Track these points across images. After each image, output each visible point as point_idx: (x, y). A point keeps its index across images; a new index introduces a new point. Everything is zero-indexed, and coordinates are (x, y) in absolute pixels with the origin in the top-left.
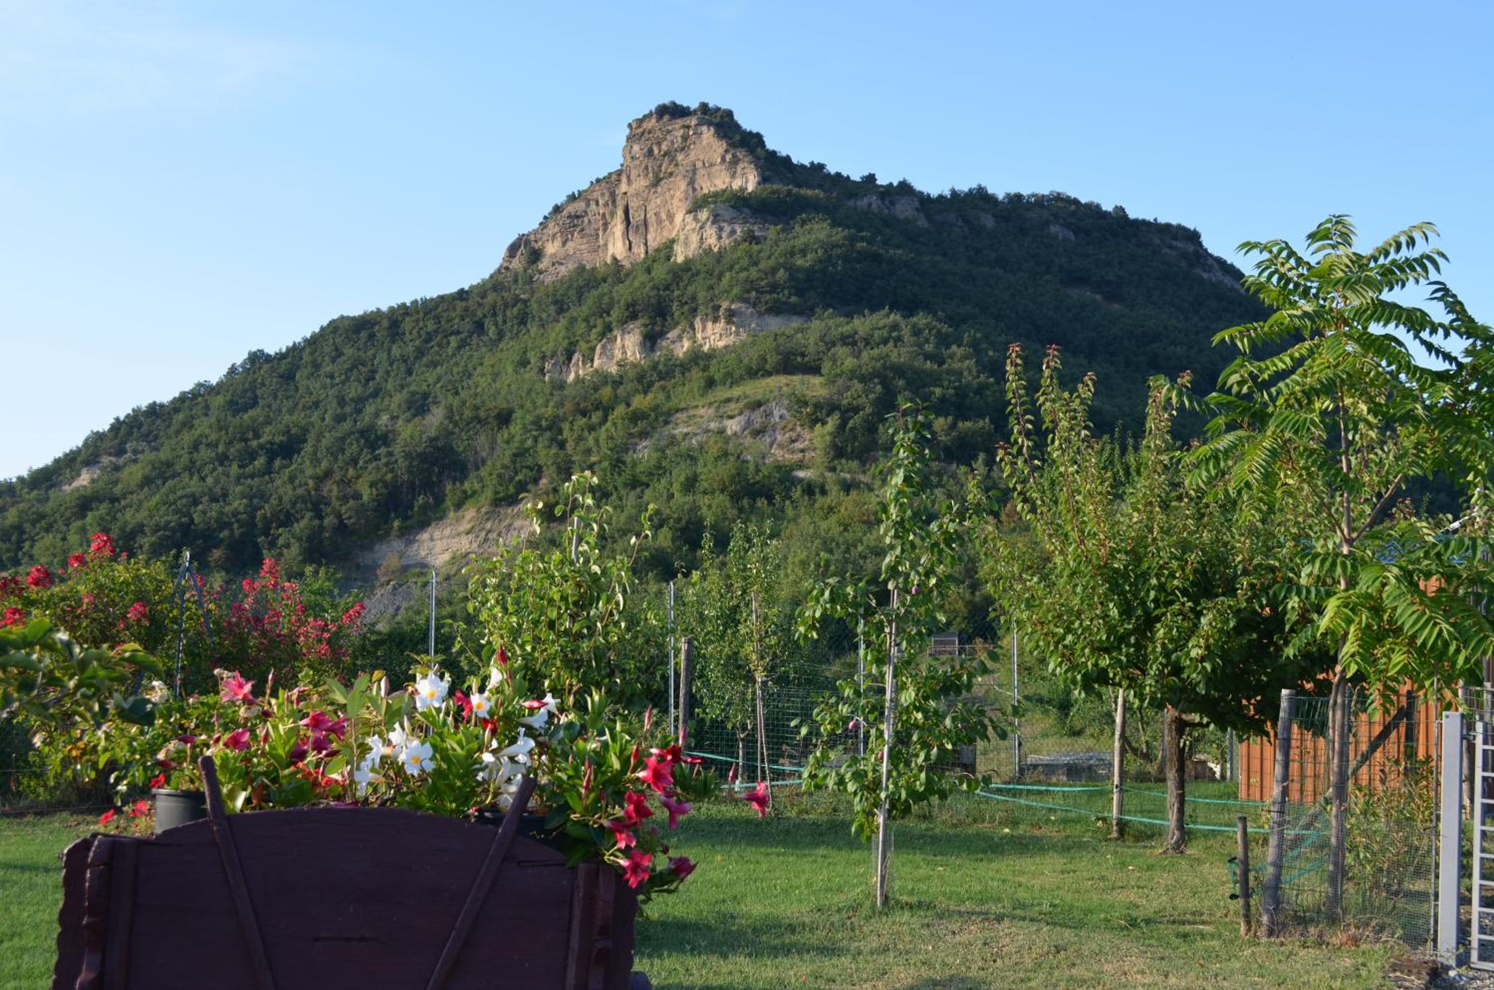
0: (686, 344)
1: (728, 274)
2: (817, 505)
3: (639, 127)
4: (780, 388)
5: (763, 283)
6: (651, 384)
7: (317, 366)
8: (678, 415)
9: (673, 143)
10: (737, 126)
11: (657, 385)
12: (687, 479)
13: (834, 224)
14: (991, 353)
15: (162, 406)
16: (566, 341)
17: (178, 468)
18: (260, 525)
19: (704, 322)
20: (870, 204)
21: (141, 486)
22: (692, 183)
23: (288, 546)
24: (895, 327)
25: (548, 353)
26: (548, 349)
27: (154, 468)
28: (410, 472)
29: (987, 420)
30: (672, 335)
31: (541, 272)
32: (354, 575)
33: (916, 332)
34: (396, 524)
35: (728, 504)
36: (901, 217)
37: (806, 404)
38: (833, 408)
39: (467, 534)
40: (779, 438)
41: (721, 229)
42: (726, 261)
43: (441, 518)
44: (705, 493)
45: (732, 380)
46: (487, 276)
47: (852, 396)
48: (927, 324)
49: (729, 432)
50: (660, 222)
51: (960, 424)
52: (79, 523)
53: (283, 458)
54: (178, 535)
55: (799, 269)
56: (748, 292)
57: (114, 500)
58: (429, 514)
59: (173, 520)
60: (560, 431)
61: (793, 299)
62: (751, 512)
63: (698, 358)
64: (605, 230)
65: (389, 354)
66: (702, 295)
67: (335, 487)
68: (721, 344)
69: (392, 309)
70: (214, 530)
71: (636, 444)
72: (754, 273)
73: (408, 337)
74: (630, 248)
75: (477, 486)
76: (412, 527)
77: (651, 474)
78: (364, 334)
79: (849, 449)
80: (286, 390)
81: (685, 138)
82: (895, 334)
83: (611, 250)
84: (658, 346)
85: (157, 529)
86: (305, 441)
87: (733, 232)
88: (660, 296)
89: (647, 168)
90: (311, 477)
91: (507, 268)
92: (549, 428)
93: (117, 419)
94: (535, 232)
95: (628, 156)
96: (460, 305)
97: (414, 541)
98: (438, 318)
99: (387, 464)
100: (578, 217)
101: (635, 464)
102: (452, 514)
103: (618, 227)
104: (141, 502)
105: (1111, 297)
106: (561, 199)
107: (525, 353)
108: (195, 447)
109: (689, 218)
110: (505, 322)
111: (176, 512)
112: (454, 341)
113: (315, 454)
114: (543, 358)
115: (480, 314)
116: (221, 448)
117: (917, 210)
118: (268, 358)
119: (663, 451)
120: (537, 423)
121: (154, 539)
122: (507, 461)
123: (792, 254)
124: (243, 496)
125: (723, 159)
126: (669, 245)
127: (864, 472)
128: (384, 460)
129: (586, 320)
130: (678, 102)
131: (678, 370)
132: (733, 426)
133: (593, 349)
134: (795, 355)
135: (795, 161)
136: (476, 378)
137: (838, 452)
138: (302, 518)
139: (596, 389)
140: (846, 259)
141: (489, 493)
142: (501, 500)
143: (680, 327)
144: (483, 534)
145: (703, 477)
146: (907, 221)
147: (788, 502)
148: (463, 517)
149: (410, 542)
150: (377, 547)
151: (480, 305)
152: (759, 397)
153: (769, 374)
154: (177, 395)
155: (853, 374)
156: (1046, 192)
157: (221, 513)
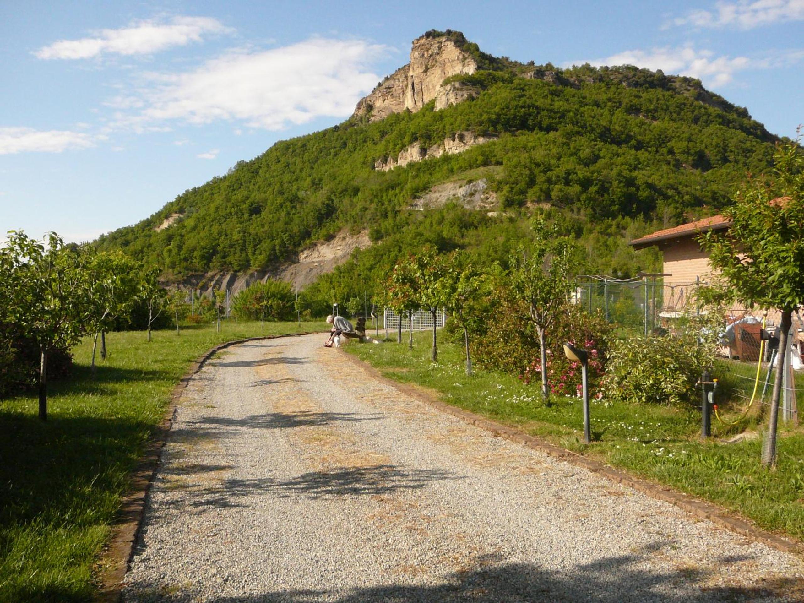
0: (441, 152)
1: (460, 117)
3: (417, 43)
4: (483, 172)
5: (476, 121)
6: (424, 172)
7: (269, 167)
8: (436, 188)
9: (434, 50)
10: (465, 40)
11: (427, 172)
16: (385, 152)
19: (448, 141)
20: (532, 77)
21: (194, 229)
22: (443, 70)
24: (539, 140)
25: (377, 158)
26: (376, 155)
27: (199, 221)
28: (314, 218)
30: (434, 147)
31: (373, 116)
33: (549, 143)
36: (546, 82)
37: (494, 181)
38: (506, 183)
40: (483, 197)
41: (457, 94)
42: (459, 110)
44: (447, 225)
45: (462, 169)
46: (348, 119)
47: (515, 176)
48: (555, 138)
49: (459, 196)
50: (428, 90)
51: (566, 188)
52: (168, 247)
56: (470, 125)
57: (182, 236)
59: (209, 244)
61: (491, 128)
63: (446, 159)
64: (403, 94)
65: (302, 159)
66: (447, 128)
68: (457, 152)
71: (417, 202)
72: (472, 116)
73: (311, 151)
74: (415, 103)
75: (344, 223)
78: (291, 149)
80: (255, 179)
81: (440, 48)
82: (538, 144)
83: (406, 104)
84: (427, 153)
86: (266, 205)
87: (463, 95)
88: (428, 129)
89: (422, 63)
91: (357, 115)
93: (179, 196)
94: (370, 96)
95: (413, 57)
96: (335, 134)
98: (325, 141)
100: (390, 88)
103: (409, 93)
104: (194, 237)
105: (652, 118)
106: (381, 80)
107: (365, 157)
108: (217, 209)
109: (442, 88)
110: (357, 142)
112: (332, 152)
113: (270, 211)
114: (374, 160)
115: (345, 138)
117: (555, 77)
118: (246, 164)
119: (429, 205)
120: (371, 193)
123: (490, 106)
125: (458, 58)
126: (433, 102)
129: (394, 141)
130: (436, 29)
131: (437, 164)
132: (461, 191)
133: (397, 156)
134: (491, 156)
135: (493, 56)
136: (343, 171)
137: (508, 203)
139: (399, 175)
140: (516, 107)
142: (355, 230)
143: (437, 144)
146: (549, 84)
147: (485, 228)
151: (344, 133)
152: (473, 177)
153: (479, 166)
155: (517, 165)
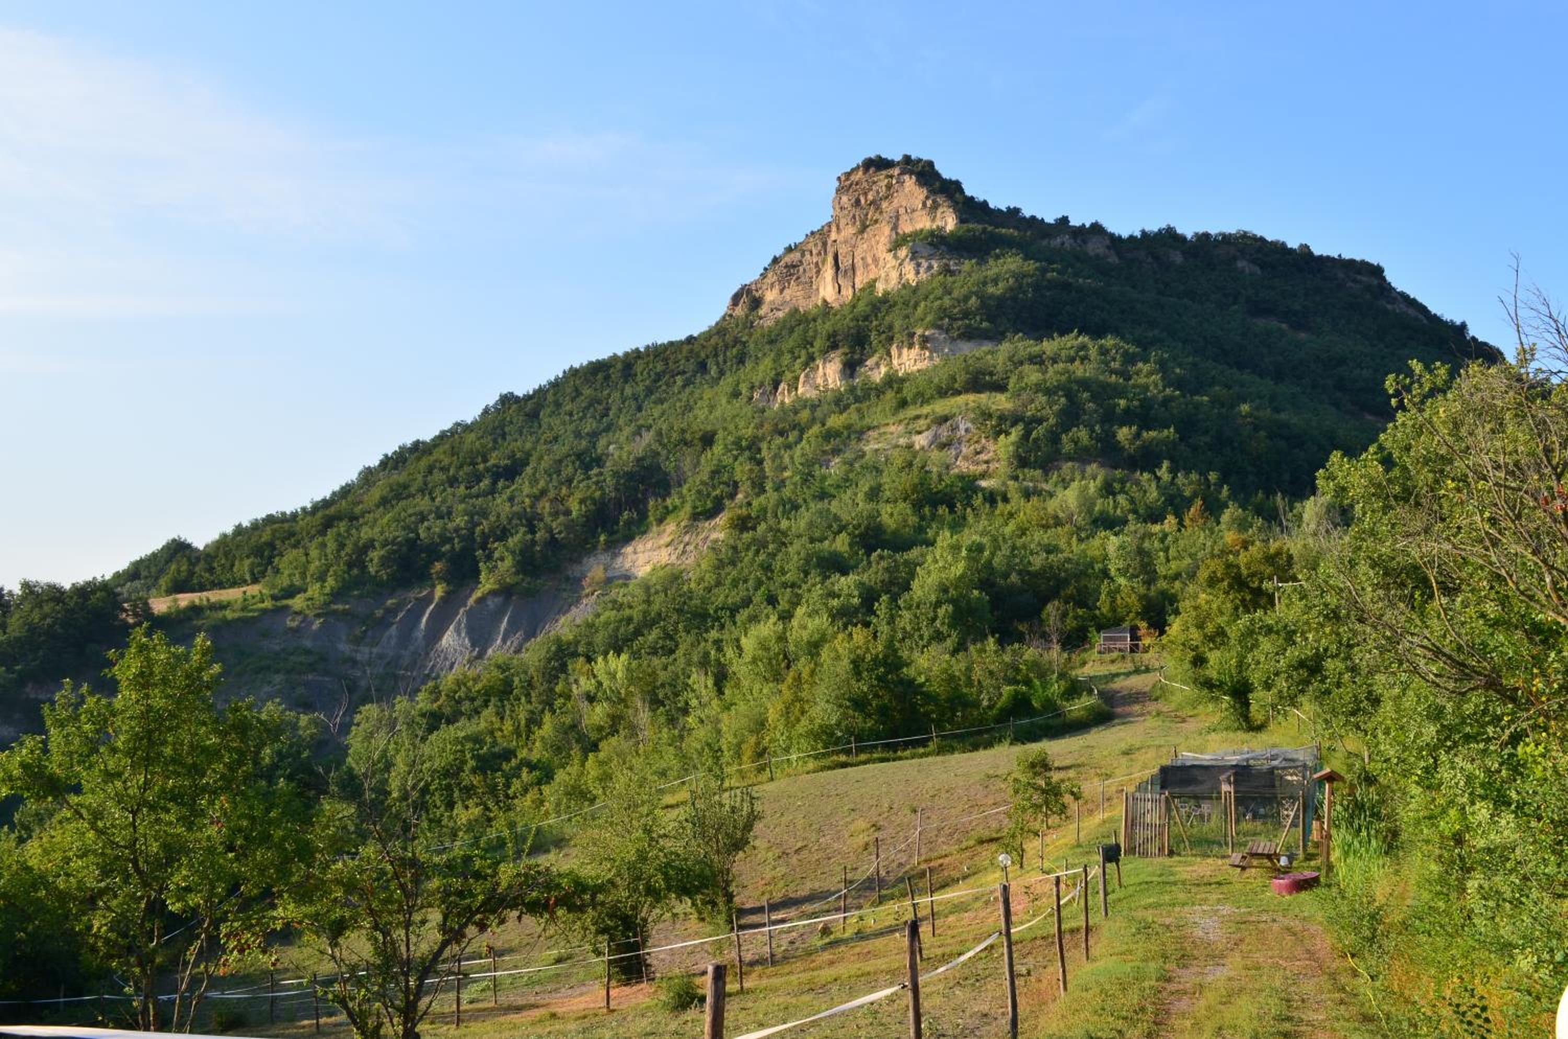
0: (883, 370)
1: (922, 304)
2: (997, 512)
3: (847, 179)
4: (967, 404)
5: (956, 311)
6: (847, 407)
7: (558, 405)
8: (870, 433)
9: (878, 192)
10: (937, 175)
11: (853, 406)
12: (871, 489)
13: (1027, 258)
14: (1178, 371)
15: (424, 443)
16: (774, 372)
17: (413, 490)
18: (478, 539)
19: (899, 348)
20: (1063, 244)
21: (378, 506)
22: (895, 228)
23: (502, 559)
24: (1083, 347)
25: (757, 384)
26: (756, 380)
27: (392, 490)
28: (617, 490)
29: (1172, 430)
30: (869, 363)
31: (761, 318)
32: (564, 586)
33: (1104, 351)
34: (602, 538)
35: (909, 511)
36: (1092, 254)
37: (990, 416)
38: (1016, 419)
39: (667, 546)
40: (964, 450)
41: (919, 265)
42: (921, 292)
43: (644, 533)
44: (887, 501)
45: (922, 398)
46: (713, 324)
47: (1036, 409)
48: (1115, 346)
49: (917, 447)
50: (866, 266)
51: (1145, 434)
52: (320, 539)
53: (507, 480)
54: (404, 549)
55: (991, 297)
56: (941, 319)
57: (353, 518)
58: (634, 528)
59: (400, 535)
60: (759, 450)
61: (985, 325)
62: (933, 520)
63: (892, 381)
64: (817, 276)
65: (622, 394)
66: (898, 324)
67: (547, 505)
68: (915, 369)
69: (627, 354)
70: (437, 544)
71: (829, 461)
72: (947, 301)
73: (639, 378)
74: (839, 292)
75: (677, 502)
76: (618, 541)
77: (838, 487)
78: (600, 376)
79: (1032, 459)
80: (531, 427)
81: (889, 187)
82: (1082, 353)
83: (822, 293)
84: (857, 374)
85: (385, 544)
86: (528, 464)
87: (930, 267)
88: (859, 326)
89: (854, 217)
90: (527, 496)
91: (731, 316)
92: (749, 448)
94: (756, 283)
95: (837, 207)
96: (686, 348)
97: (620, 554)
98: (666, 360)
99: (597, 483)
100: (794, 266)
101: (824, 478)
102: (655, 529)
103: (828, 272)
104: (376, 520)
105: (1297, 326)
106: (779, 252)
107: (737, 385)
108: (430, 470)
109: (890, 256)
110: (725, 362)
111: (404, 528)
112: (679, 380)
113: (534, 474)
114: (752, 388)
115: (703, 355)
116: (452, 472)
117: (1109, 248)
118: (517, 399)
119: (851, 465)
120: (737, 443)
121: (382, 553)
122: (706, 478)
123: (985, 283)
124: (466, 513)
125: (924, 204)
126: (872, 285)
127: (1047, 481)
128: (594, 479)
129: (791, 352)
130: (883, 156)
131: (873, 393)
132: (921, 441)
133: (797, 379)
134: (984, 374)
135: (992, 206)
136: (696, 411)
137: (1022, 461)
138: (517, 532)
139: (796, 412)
140: (1036, 287)
141: (688, 508)
142: (700, 514)
143: (877, 356)
144: (682, 546)
145: (887, 487)
146: (1097, 256)
147: (969, 510)
148: (664, 531)
149: (615, 556)
150: (585, 560)
151: (704, 347)
152: (946, 412)
153: (959, 393)
154: (437, 433)
155: (1039, 388)
156: (1233, 231)
157: (445, 529)
